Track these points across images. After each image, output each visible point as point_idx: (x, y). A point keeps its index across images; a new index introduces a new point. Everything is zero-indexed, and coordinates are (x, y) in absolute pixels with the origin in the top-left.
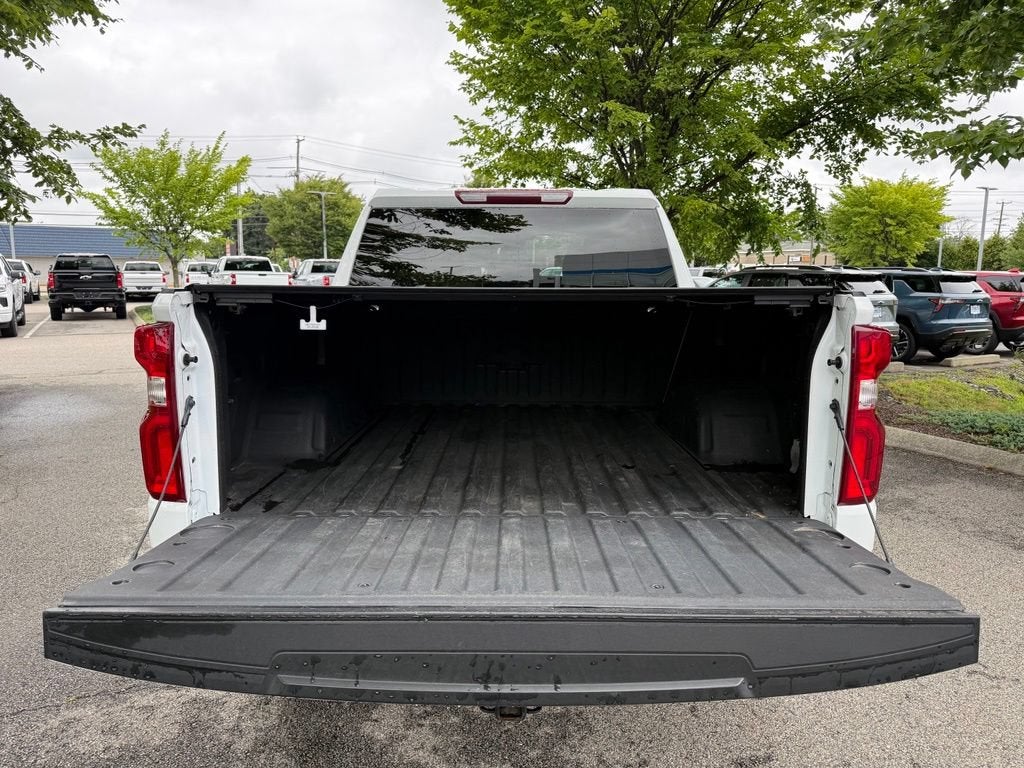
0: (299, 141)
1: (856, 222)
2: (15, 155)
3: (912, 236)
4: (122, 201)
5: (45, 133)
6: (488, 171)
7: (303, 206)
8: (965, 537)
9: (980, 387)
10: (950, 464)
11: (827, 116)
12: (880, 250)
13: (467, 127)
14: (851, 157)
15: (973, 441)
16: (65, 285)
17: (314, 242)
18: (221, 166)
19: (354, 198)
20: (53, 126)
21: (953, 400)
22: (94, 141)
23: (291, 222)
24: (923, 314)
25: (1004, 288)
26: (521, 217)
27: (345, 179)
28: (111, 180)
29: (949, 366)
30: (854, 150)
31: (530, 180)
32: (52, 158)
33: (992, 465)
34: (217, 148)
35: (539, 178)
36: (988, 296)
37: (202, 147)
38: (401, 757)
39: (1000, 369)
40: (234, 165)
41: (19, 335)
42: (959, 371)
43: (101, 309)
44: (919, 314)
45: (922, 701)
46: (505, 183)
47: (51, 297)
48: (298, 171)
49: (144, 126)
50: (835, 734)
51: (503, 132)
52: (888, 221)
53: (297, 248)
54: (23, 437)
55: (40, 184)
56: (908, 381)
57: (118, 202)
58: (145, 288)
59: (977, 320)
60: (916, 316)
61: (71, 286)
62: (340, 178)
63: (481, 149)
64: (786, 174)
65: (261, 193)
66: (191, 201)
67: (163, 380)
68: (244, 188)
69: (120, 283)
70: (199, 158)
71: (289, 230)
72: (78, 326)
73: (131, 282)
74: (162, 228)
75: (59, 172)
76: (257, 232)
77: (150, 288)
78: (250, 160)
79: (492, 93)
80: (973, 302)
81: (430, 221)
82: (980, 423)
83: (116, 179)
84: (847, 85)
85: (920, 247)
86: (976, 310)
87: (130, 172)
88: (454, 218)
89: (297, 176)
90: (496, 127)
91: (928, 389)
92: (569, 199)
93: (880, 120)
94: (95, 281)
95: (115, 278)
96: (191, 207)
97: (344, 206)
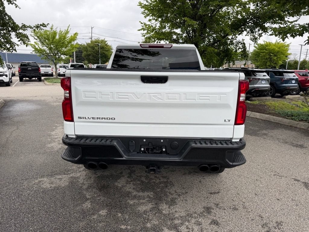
0: (92, 28)
1: (261, 55)
2: (12, 32)
3: (278, 59)
4: (40, 46)
5: (20, 26)
6: (149, 38)
7: (93, 48)
8: (280, 143)
9: (293, 104)
10: (280, 125)
11: (251, 23)
12: (268, 64)
13: (143, 25)
14: (258, 35)
15: (287, 119)
16: (23, 71)
17: (97, 59)
18: (69, 36)
19: (108, 45)
20: (23, 24)
21: (285, 108)
22: (34, 28)
23: (90, 53)
24: (278, 83)
25: (303, 75)
26: (159, 52)
27: (106, 40)
28: (37, 40)
29: (285, 98)
30: (259, 33)
31: (162, 41)
32: (22, 33)
33: (291, 125)
34: (68, 30)
35: (165, 40)
36: (298, 77)
37: (64, 30)
38: (125, 190)
39: (300, 99)
40: (73, 35)
41: (11, 85)
42: (288, 100)
43: (34, 79)
44: (276, 82)
45: (260, 181)
46: (154, 42)
47: (19, 75)
48: (92, 37)
49: (49, 24)
50: (236, 188)
51: (154, 26)
52: (271, 54)
53: (91, 61)
54: (17, 114)
55: (19, 41)
56: (272, 102)
57: (38, 46)
58: (46, 72)
59: (294, 85)
60: (276, 83)
61: (25, 71)
62: (104, 39)
63: (147, 32)
64: (238, 40)
65: (80, 44)
66: (60, 46)
67: (68, 92)
68: (75, 42)
69: (40, 70)
70: (63, 33)
71: (89, 55)
72: (28, 83)
73: (43, 70)
74: (52, 54)
75: (24, 38)
76: (79, 56)
77: (48, 72)
78: (78, 34)
79: (151, 15)
80: (293, 79)
81: (132, 53)
82: (289, 113)
83: (38, 39)
84: (257, 13)
85: (281, 63)
86: (294, 82)
87: (42, 37)
88: (139, 52)
89: (91, 39)
90: (152, 25)
91: (277, 105)
92: (171, 47)
93: (267, 24)
94: (32, 70)
95: (38, 69)
96: (60, 48)
97: (106, 48)
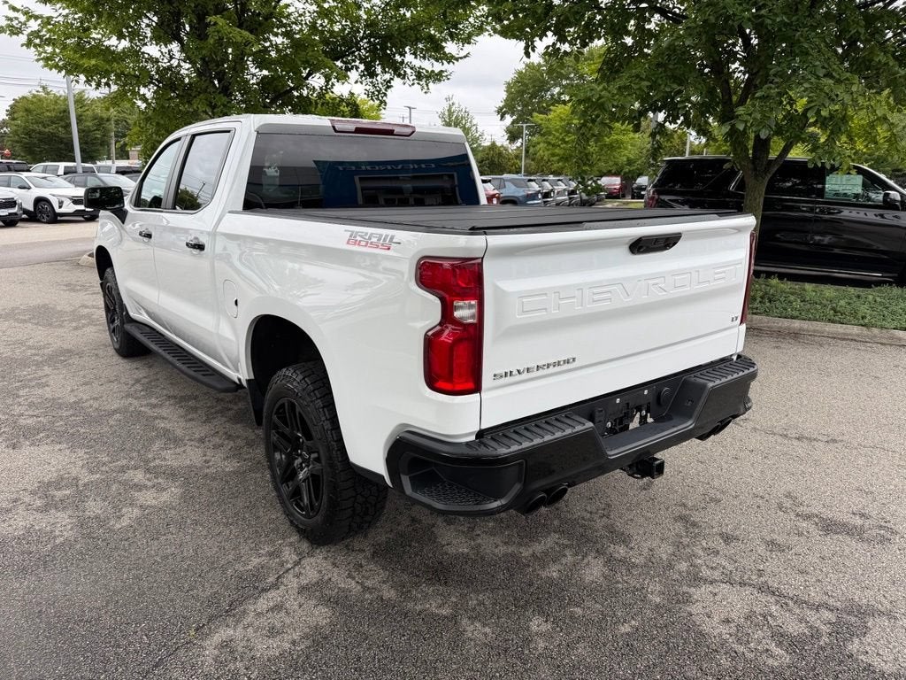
92: (413, 132)
